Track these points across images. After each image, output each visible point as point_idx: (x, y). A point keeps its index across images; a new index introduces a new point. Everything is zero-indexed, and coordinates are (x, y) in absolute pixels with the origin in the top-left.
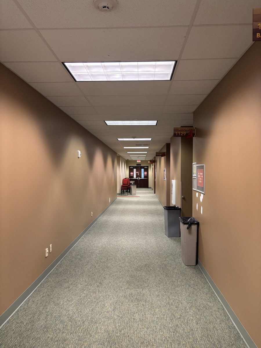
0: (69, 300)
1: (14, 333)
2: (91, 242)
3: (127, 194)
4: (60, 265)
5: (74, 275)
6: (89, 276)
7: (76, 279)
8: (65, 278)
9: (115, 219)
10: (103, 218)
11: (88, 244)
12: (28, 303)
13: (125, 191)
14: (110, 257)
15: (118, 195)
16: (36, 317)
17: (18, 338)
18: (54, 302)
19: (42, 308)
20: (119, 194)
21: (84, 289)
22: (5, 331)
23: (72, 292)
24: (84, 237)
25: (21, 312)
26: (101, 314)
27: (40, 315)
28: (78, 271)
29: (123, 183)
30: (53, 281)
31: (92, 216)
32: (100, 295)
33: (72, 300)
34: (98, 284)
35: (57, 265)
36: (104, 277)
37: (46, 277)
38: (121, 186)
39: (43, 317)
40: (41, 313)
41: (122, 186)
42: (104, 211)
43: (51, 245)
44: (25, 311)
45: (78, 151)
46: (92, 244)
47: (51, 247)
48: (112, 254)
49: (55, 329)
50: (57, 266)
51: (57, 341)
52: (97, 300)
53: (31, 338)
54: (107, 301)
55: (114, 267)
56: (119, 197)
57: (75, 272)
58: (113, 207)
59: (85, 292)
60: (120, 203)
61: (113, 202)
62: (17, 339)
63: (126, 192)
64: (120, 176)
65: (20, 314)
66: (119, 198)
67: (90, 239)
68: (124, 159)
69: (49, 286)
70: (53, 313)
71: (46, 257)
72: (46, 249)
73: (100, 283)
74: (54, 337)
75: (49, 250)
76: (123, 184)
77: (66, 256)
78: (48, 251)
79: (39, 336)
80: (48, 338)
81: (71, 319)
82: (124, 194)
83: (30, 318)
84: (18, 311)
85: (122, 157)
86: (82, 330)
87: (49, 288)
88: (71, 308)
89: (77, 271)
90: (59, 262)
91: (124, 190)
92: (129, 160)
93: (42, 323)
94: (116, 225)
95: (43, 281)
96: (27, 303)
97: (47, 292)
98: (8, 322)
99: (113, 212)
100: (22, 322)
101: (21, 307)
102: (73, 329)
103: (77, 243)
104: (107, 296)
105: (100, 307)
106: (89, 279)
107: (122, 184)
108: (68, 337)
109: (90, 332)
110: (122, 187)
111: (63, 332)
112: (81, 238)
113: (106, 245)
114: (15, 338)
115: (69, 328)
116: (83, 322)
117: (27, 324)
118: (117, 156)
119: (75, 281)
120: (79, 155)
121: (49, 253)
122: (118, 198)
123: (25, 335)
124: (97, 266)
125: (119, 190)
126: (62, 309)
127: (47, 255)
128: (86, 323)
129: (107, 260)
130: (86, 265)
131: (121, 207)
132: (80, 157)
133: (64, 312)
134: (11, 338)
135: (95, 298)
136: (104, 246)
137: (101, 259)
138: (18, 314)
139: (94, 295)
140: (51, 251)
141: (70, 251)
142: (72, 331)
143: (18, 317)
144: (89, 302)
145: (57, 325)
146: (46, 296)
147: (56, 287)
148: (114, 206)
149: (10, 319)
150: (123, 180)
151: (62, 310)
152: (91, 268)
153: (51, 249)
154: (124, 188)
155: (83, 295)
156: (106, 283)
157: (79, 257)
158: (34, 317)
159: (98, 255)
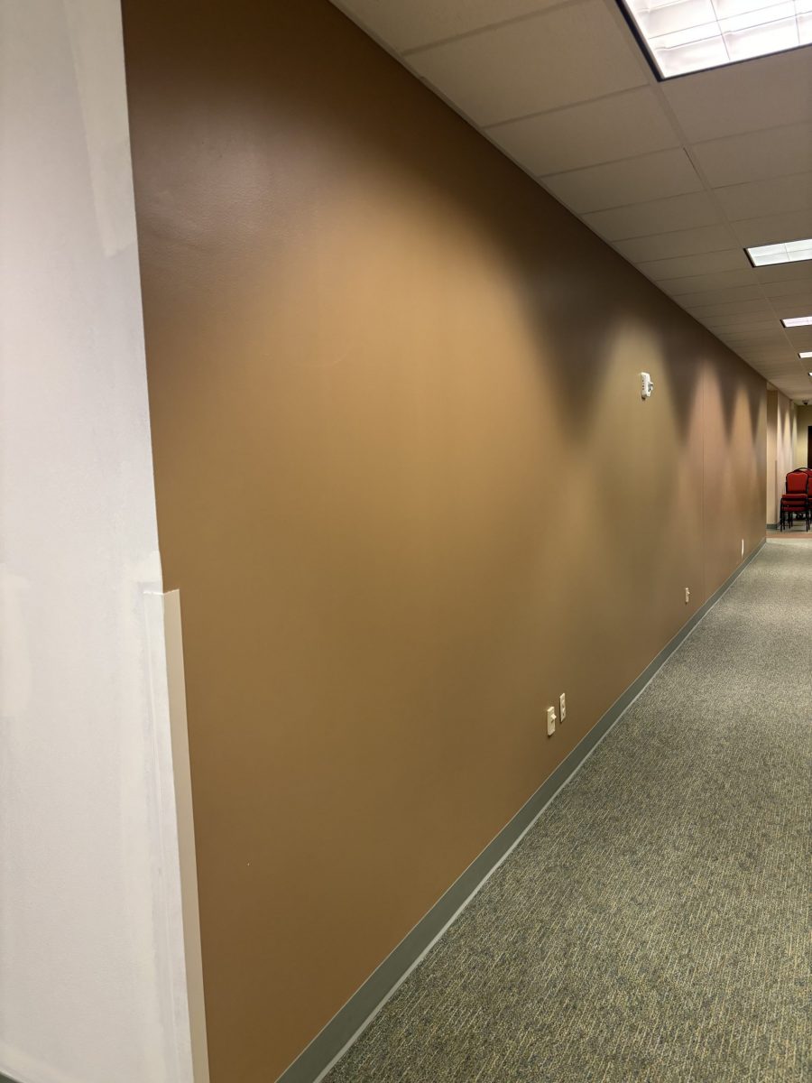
0: (640, 899)
1: (464, 987)
2: (691, 692)
3: (804, 528)
4: (594, 764)
5: (644, 806)
6: (702, 818)
7: (653, 822)
8: (616, 813)
9: (769, 614)
10: (725, 611)
11: (681, 698)
12: (501, 885)
13: (794, 515)
14: (772, 754)
15: (768, 532)
16: (531, 940)
17: (480, 1011)
18: (587, 898)
19: (548, 910)
20: (774, 527)
21: (691, 868)
22: (438, 974)
23: (647, 872)
24: (666, 671)
25: (482, 910)
26: (771, 986)
27: (543, 935)
28: (660, 795)
29: (790, 488)
30: (576, 819)
31: (687, 601)
32: (759, 904)
33: (651, 902)
34: (743, 857)
35: (582, 763)
36: (764, 835)
37: (551, 800)
38: (780, 498)
39: (554, 945)
40: (545, 933)
41: (784, 498)
42: (726, 585)
43: (564, 695)
44: (495, 910)
45: (643, 374)
46: (696, 699)
47: (563, 702)
48: (780, 747)
49: (602, 1008)
50: (584, 766)
51: (614, 1057)
52: (748, 922)
53: (524, 1023)
54: (791, 935)
55: (796, 797)
56: (771, 536)
57: (648, 796)
58: (755, 572)
59: (696, 880)
60: (780, 557)
61: (753, 554)
62: (474, 1013)
63: (798, 519)
64: (776, 462)
65: (479, 919)
66: (775, 541)
67: (687, 682)
68: (791, 400)
69: (563, 834)
70: (587, 941)
71: (549, 737)
72: (549, 710)
73: (750, 855)
74: (601, 1040)
75: (558, 712)
76: (787, 492)
77: (610, 735)
78: (554, 717)
79: (549, 1020)
80: (581, 1037)
81: (655, 980)
82: (793, 528)
83: (514, 943)
84: (471, 907)
85: (783, 395)
86: (702, 1037)
87: (564, 840)
88: (649, 936)
89: (654, 792)
90: (590, 753)
91: (790, 513)
92: (809, 403)
93: (554, 972)
94: (779, 637)
95: (541, 812)
96: (499, 880)
97: (559, 856)
98: (444, 940)
99: (760, 590)
100: (486, 951)
101: (480, 892)
102: (669, 1024)
103: (642, 691)
104: (788, 915)
105: (763, 953)
106: (702, 832)
107: (782, 490)
108: (653, 1050)
109: (740, 1054)
110: (785, 502)
111: (633, 1028)
112: (654, 676)
113: (751, 709)
114: (468, 1006)
115: (653, 1013)
116: (706, 1004)
117: (503, 961)
118: (768, 391)
119: (652, 832)
120: (647, 388)
121: (558, 721)
122: (768, 540)
123: (503, 1006)
124: (727, 786)
125: (772, 512)
126: (617, 930)
127: (551, 729)
128: (718, 1010)
129: (766, 765)
130: (684, 776)
131: (786, 572)
132: (648, 394)
133: (629, 947)
134: (458, 1003)
135: (739, 912)
136: (743, 712)
137: (741, 760)
138: (473, 918)
139: (734, 901)
140: (563, 717)
141: (623, 718)
142: (665, 1028)
143: (475, 928)
144: (718, 925)
145: (605, 991)
146: (558, 868)
147: (587, 842)
148: (760, 569)
149: (448, 931)
150: (789, 477)
151: (618, 935)
152: (705, 790)
153: (563, 710)
154: (790, 506)
155: (690, 892)
156: (775, 857)
157: (655, 742)
158: (524, 939)
159: (723, 741)
